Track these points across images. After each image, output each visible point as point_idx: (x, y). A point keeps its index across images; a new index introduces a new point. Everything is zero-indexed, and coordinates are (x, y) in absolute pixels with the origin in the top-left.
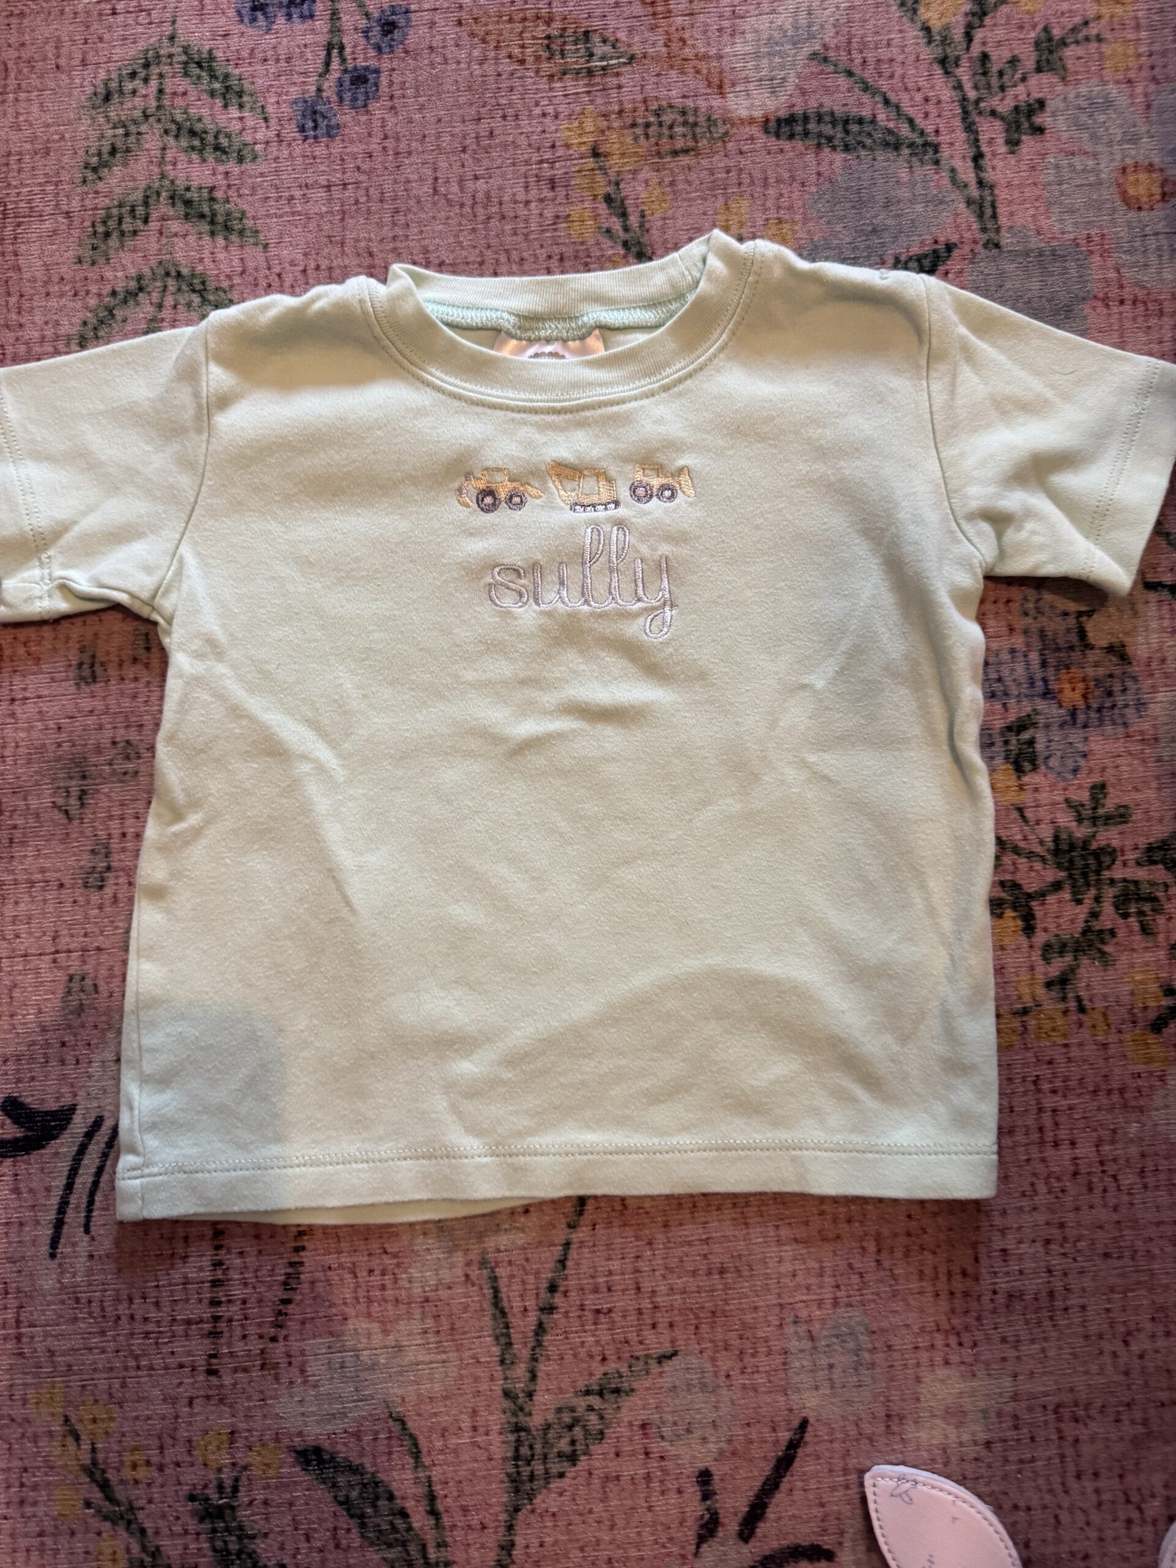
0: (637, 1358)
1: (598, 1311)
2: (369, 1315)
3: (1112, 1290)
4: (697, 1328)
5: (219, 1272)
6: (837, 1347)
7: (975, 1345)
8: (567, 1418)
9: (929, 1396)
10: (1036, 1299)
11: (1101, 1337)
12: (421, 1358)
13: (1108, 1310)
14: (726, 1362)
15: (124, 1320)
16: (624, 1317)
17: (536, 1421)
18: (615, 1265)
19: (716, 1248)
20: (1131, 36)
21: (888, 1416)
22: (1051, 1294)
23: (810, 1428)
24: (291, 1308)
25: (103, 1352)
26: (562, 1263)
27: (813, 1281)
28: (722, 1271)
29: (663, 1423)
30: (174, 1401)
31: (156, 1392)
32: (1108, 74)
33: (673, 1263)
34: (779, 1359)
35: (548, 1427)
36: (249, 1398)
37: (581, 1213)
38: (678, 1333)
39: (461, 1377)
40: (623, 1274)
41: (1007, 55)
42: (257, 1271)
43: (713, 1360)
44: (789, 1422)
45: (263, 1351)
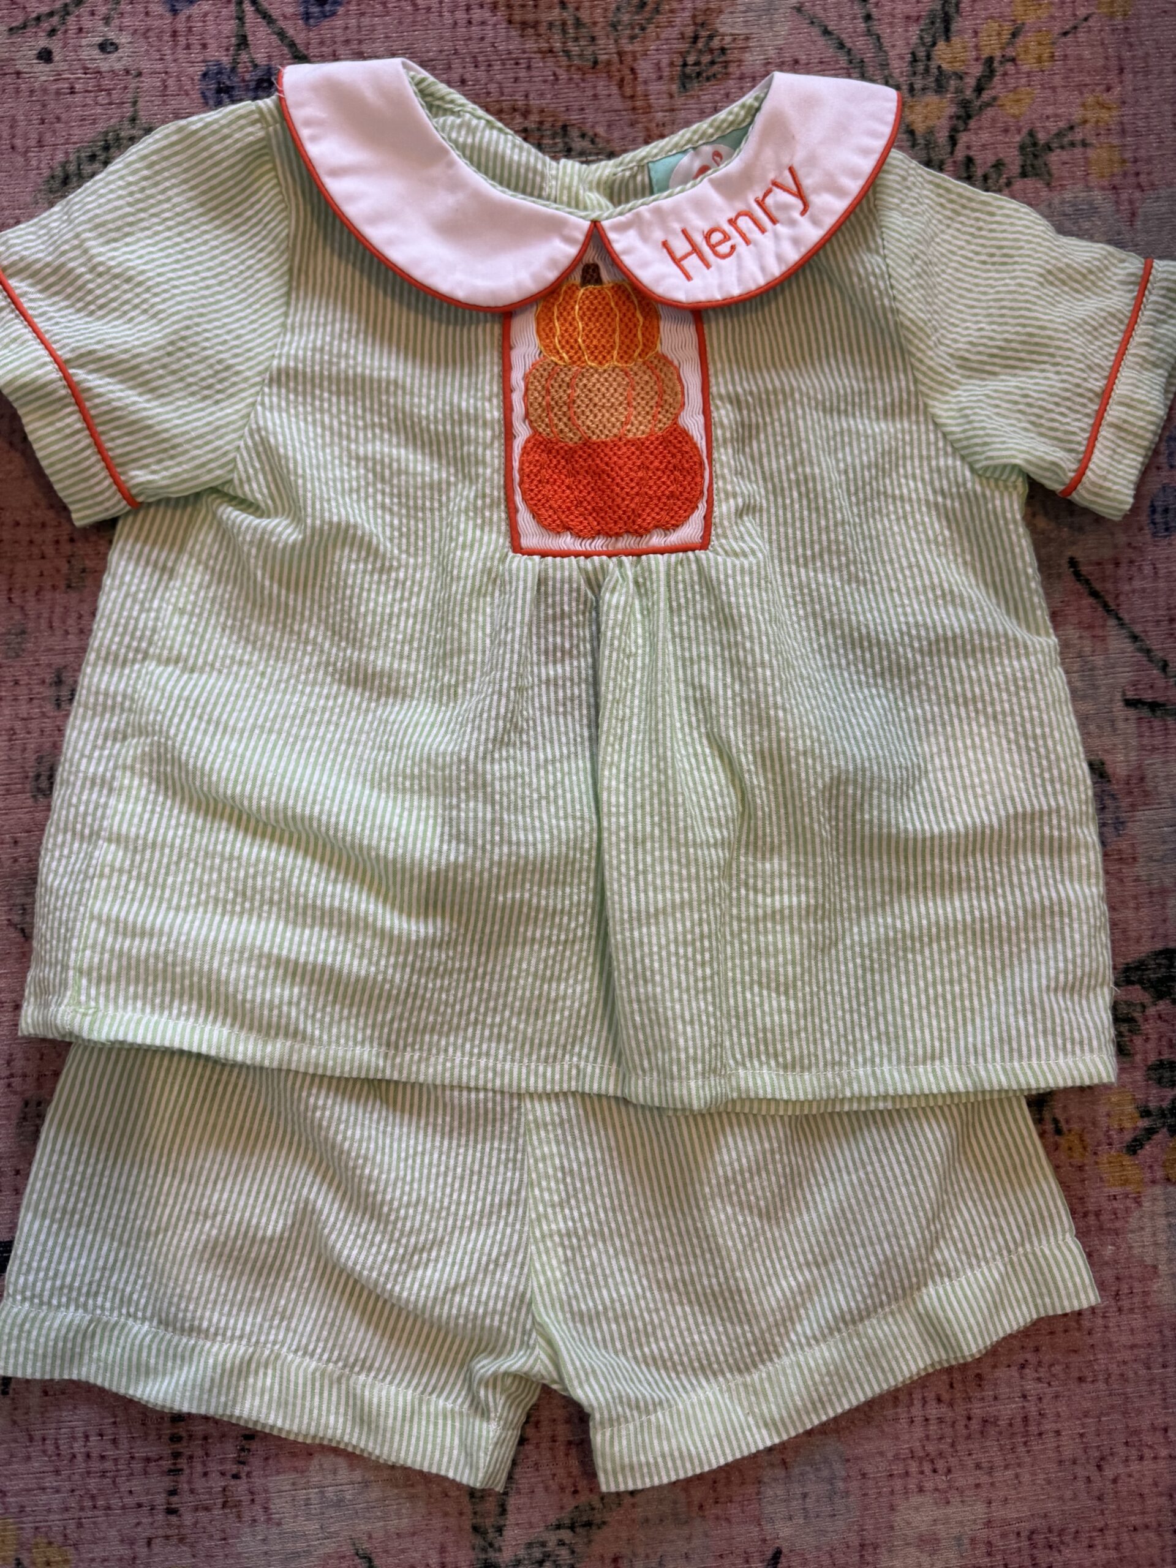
3: (1086, 1415)
7: (949, 1471)
8: (537, 1553)
9: (902, 1524)
10: (1011, 1425)
11: (1074, 1462)
13: (1082, 1435)
15: (80, 1458)
20: (1116, 141)
21: (862, 1546)
22: (1025, 1419)
25: (58, 1491)
30: (132, 1543)
32: (1093, 180)
41: (991, 159)
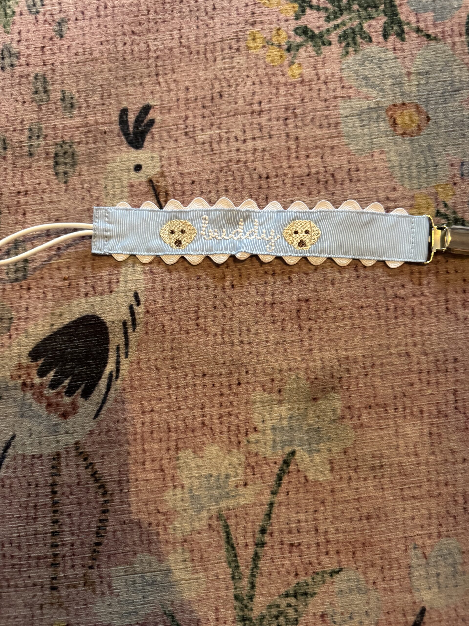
0: (317, 574)
1: (292, 545)
2: (150, 551)
4: (354, 553)
5: (56, 527)
6: (441, 563)
12: (183, 576)
14: (373, 575)
16: (309, 548)
17: (255, 614)
18: (302, 516)
19: (364, 504)
23: (427, 614)
24: (101, 548)
26: (269, 515)
27: (426, 522)
28: (368, 518)
29: (335, 613)
31: (20, 601)
33: (338, 513)
34: (406, 571)
35: (263, 617)
36: (77, 604)
37: (279, 485)
38: (342, 557)
39: (208, 588)
40: (306, 521)
42: (79, 525)
43: (365, 573)
44: (414, 610)
45: (85, 575)
